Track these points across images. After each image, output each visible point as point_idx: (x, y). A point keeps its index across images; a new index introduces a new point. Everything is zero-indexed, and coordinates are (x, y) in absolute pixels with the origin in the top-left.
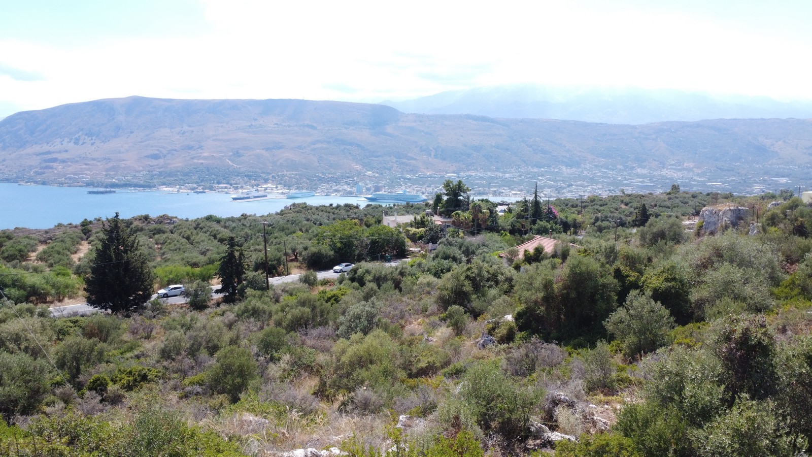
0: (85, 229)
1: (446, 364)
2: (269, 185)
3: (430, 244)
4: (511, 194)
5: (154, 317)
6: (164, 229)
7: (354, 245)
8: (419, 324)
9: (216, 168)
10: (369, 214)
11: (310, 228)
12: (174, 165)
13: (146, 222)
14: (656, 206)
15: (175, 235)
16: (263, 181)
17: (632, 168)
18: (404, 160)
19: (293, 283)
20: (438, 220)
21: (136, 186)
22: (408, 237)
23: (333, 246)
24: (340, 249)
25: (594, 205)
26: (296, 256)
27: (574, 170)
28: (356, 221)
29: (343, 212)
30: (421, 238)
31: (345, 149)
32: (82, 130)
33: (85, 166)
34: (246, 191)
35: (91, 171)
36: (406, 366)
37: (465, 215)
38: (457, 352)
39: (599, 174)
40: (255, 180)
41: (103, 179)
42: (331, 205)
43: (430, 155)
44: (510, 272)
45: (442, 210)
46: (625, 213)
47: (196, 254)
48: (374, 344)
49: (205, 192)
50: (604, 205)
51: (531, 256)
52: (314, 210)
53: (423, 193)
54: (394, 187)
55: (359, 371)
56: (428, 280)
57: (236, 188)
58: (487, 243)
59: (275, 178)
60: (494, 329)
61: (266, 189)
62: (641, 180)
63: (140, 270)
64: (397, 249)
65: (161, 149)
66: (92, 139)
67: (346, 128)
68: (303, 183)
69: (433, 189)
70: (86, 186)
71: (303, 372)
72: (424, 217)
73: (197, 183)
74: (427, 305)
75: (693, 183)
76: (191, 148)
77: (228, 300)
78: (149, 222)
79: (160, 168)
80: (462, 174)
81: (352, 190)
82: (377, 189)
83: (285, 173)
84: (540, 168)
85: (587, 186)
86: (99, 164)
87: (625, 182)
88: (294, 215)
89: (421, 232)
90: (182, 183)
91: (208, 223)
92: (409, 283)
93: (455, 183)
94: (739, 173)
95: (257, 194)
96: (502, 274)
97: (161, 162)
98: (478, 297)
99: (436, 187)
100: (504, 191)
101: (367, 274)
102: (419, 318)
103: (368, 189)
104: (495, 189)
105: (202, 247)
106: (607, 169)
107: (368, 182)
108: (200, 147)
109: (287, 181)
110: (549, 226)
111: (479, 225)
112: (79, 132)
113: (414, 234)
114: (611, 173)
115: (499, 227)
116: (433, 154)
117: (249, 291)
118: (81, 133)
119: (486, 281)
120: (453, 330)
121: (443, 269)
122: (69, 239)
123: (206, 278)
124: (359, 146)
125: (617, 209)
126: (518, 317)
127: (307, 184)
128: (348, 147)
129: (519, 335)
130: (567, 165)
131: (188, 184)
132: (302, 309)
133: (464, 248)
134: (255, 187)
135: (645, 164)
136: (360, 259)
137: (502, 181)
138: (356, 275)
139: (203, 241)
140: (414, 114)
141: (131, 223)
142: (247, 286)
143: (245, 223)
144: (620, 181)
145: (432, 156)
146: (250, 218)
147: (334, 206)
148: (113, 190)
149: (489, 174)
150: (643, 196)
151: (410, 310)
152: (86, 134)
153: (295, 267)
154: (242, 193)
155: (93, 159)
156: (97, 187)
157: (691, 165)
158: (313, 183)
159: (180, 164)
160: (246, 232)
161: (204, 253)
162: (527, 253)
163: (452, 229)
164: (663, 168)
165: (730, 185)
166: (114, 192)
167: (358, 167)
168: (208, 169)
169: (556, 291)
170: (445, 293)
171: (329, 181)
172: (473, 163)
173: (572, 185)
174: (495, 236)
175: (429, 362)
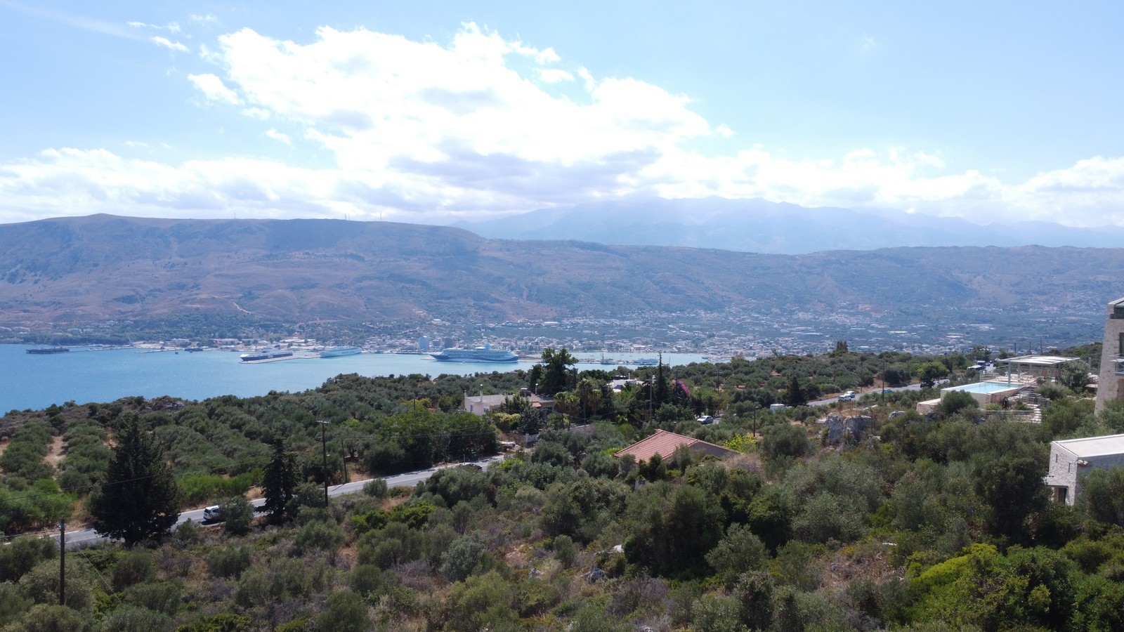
0: (55, 420)
1: (554, 602)
2: (295, 339)
3: (527, 435)
4: (632, 348)
5: (185, 547)
6: (168, 419)
7: (429, 439)
8: (521, 551)
9: (218, 315)
10: (444, 389)
11: (367, 413)
12: (156, 312)
13: (139, 408)
14: (815, 372)
15: (183, 428)
16: (286, 334)
17: (792, 312)
18: (485, 303)
19: (355, 494)
20: (536, 401)
21: (99, 341)
22: (499, 425)
23: (402, 443)
24: (412, 446)
25: (738, 372)
26: (352, 454)
27: (715, 314)
28: (427, 400)
29: (408, 387)
30: (515, 426)
31: (403, 287)
32: (21, 262)
33: (22, 314)
34: (262, 347)
35: (32, 321)
36: (516, 605)
37: (570, 396)
38: (566, 587)
39: (749, 321)
40: (275, 332)
41: (50, 333)
42: (392, 376)
43: (522, 295)
44: (622, 491)
45: (540, 387)
46: (776, 384)
47: (220, 456)
48: (490, 586)
49: (202, 350)
50: (750, 373)
51: (647, 468)
52: (369, 385)
53: (512, 349)
54: (472, 341)
55: (477, 613)
56: (528, 492)
57: (248, 344)
58: (599, 435)
59: (303, 329)
60: (603, 561)
61: (291, 344)
62: (803, 328)
63: (165, 486)
64: (485, 442)
65: (138, 289)
66: (35, 275)
67: (406, 259)
68: (343, 335)
69: (526, 343)
70: (23, 343)
71: (402, 614)
72: (518, 398)
73: (189, 336)
74: (529, 528)
75: (871, 331)
76: (182, 287)
77: (275, 520)
78: (144, 408)
79: (135, 316)
80: (565, 321)
81: (414, 345)
82: (449, 343)
83: (318, 321)
84: (671, 312)
85: (734, 337)
86: (43, 310)
87: (783, 331)
88: (341, 392)
89: (515, 418)
90: (167, 337)
91: (229, 409)
92: (505, 495)
93: (557, 352)
94: (929, 318)
95: (277, 352)
96: (614, 494)
97: (138, 307)
98: (587, 521)
99: (531, 340)
100: (623, 344)
101: (451, 483)
102: (521, 544)
103: (436, 344)
104: (611, 342)
105: (227, 445)
106: (759, 313)
107: (436, 333)
108: (196, 286)
109: (322, 333)
110: (677, 410)
111: (589, 409)
112: (17, 265)
113: (506, 422)
114: (764, 319)
115: (614, 410)
116: (525, 294)
117: (304, 509)
118: (19, 266)
119: (596, 501)
120: (562, 562)
121: (547, 477)
122: (36, 436)
123: (240, 490)
124: (423, 283)
125: (766, 379)
126: (627, 548)
127: (349, 336)
128: (407, 285)
129: (629, 568)
130: (707, 309)
131: (177, 338)
132: (392, 541)
133: (570, 443)
134: (274, 342)
135: (808, 306)
136: (438, 459)
137: (620, 330)
138: (438, 485)
139: (226, 437)
140: (500, 240)
141: (120, 410)
142: (299, 503)
143: (277, 406)
144: (776, 329)
145: (525, 297)
146: (282, 398)
147: (395, 377)
148: (64, 347)
149: (602, 321)
150: (800, 360)
151: (510, 534)
152: (28, 268)
153: (353, 470)
154: (256, 350)
155: (36, 304)
156: (40, 343)
157: (868, 307)
158: (359, 336)
159: (165, 311)
160: (284, 423)
161: (229, 454)
162: (642, 464)
163: (554, 415)
164: (832, 311)
165: (918, 334)
166: (67, 351)
167: (422, 313)
168: (206, 317)
169: (664, 521)
170: (551, 516)
171: (380, 333)
172: (580, 306)
173: (713, 336)
174: (610, 426)
175: (538, 600)
